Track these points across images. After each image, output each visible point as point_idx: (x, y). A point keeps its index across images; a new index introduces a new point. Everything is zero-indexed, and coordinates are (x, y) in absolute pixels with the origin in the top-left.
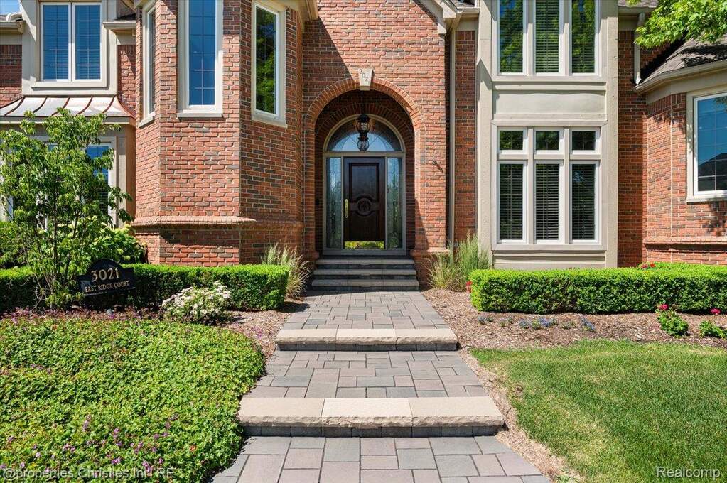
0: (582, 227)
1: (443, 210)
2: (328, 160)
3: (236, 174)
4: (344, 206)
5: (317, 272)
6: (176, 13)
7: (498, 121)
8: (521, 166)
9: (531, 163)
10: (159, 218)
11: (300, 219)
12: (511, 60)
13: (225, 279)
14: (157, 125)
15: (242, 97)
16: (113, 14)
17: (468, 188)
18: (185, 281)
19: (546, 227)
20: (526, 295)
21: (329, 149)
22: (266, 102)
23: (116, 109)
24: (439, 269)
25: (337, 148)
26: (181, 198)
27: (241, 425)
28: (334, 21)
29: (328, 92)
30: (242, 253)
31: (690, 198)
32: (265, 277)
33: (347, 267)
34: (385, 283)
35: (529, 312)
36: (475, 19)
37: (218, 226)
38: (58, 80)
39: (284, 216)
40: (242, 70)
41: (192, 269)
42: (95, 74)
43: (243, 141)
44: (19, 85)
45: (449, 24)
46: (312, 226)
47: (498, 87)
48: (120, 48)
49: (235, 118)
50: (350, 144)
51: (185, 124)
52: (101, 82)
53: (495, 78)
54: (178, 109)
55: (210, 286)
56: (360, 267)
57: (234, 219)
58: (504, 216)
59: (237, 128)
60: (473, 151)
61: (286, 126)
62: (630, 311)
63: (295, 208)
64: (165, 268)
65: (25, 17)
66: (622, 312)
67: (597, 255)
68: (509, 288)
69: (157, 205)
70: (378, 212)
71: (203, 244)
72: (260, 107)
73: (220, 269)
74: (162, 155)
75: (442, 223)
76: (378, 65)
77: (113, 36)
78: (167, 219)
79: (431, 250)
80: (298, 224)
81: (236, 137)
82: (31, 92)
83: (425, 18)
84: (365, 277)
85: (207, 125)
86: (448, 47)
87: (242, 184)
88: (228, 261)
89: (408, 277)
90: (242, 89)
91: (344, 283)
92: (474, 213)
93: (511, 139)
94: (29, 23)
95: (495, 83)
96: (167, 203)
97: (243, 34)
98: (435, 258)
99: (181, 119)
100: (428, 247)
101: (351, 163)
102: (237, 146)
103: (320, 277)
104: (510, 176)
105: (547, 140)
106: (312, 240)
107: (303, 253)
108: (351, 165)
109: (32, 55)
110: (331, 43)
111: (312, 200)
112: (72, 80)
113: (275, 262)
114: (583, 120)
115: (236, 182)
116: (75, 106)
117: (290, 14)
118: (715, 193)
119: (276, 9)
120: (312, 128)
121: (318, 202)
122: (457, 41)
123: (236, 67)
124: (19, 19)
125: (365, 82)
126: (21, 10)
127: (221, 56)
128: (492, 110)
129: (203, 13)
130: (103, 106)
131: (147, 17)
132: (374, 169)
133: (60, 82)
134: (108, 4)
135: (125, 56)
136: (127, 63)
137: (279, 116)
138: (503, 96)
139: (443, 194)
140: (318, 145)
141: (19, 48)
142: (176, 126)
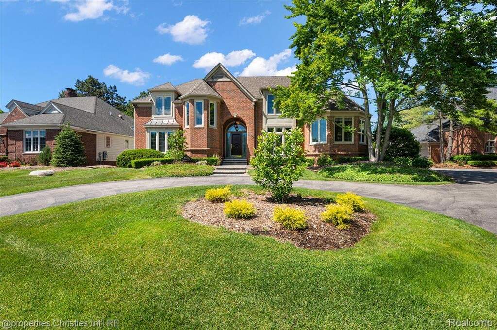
2: (227, 134)
3: (206, 139)
4: (231, 146)
6: (194, 105)
7: (267, 125)
10: (190, 149)
12: (270, 110)
13: (206, 160)
14: (190, 129)
15: (207, 123)
16: (174, 99)
18: (198, 160)
21: (227, 130)
22: (212, 123)
23: (175, 123)
25: (229, 131)
26: (195, 144)
27: (213, 172)
28: (228, 102)
29: (226, 119)
30: (208, 155)
31: (311, 144)
32: (213, 160)
33: (231, 160)
34: (240, 163)
36: (262, 100)
37: (203, 150)
39: (216, 148)
40: (208, 118)
41: (198, 158)
42: (169, 113)
43: (208, 132)
44: (151, 116)
45: (255, 103)
46: (222, 151)
47: (267, 117)
48: (175, 107)
49: (206, 128)
50: (233, 129)
51: (196, 129)
52: (171, 116)
53: (267, 115)
54: (194, 126)
55: (204, 161)
56: (234, 160)
57: (206, 149)
61: (216, 128)
63: (219, 146)
64: (193, 158)
65: (152, 100)
69: (190, 145)
70: (240, 147)
71: (199, 154)
72: (211, 125)
73: (204, 158)
74: (191, 135)
75: (253, 150)
76: (238, 112)
77: (174, 104)
78: (192, 149)
79: (251, 157)
80: (219, 150)
81: (206, 131)
82: (153, 118)
83: (250, 101)
84: (235, 163)
85: (200, 129)
86: (255, 108)
88: (205, 156)
89: (245, 163)
90: (208, 121)
93: (270, 130)
96: (192, 145)
97: (208, 110)
100: (250, 155)
101: (233, 134)
102: (206, 134)
105: (279, 130)
106: (222, 154)
107: (221, 156)
108: (233, 135)
109: (154, 109)
110: (227, 108)
111: (222, 145)
112: (163, 115)
113: (215, 157)
114: (288, 125)
115: (206, 141)
116: (165, 122)
117: (217, 103)
118: (315, 143)
119: (214, 103)
120: (222, 127)
121: (224, 145)
122: (258, 106)
123: (206, 116)
124: (151, 100)
125: (235, 116)
126: (151, 98)
127: (203, 114)
128: (266, 123)
129: (199, 105)
130: (173, 122)
131: (186, 105)
132: (239, 136)
133: (160, 116)
134: (173, 97)
135: (177, 109)
136: (177, 111)
137: (215, 126)
138: (268, 119)
139: (254, 143)
140: (224, 131)
141: (151, 107)
142: (194, 129)
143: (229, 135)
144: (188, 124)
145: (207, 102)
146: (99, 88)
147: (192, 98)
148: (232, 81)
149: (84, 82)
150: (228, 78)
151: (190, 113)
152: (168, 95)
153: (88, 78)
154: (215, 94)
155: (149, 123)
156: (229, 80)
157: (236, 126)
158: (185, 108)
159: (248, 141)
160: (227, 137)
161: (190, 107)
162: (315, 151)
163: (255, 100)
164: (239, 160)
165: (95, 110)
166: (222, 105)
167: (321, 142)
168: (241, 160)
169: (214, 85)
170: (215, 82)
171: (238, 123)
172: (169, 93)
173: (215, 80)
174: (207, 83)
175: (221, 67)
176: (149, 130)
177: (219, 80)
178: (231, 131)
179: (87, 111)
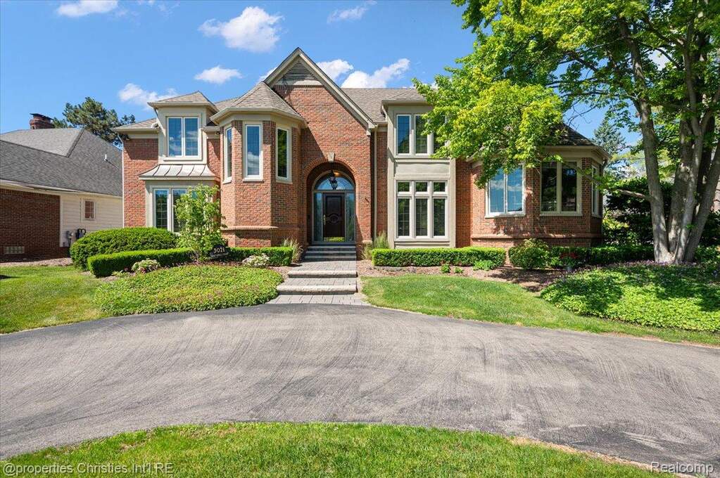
0: (439, 230)
1: (370, 221)
2: (315, 195)
3: (269, 207)
4: (323, 219)
5: (308, 252)
6: (241, 134)
7: (396, 177)
8: (409, 199)
9: (413, 197)
10: (234, 227)
11: (299, 226)
12: (403, 147)
13: (266, 252)
14: (233, 184)
15: (272, 172)
16: (204, 123)
17: (383, 210)
18: (248, 254)
19: (421, 230)
20: (392, 259)
21: (315, 188)
22: (282, 172)
23: (207, 172)
24: (366, 249)
25: (319, 188)
26: (244, 218)
27: (277, 291)
28: (316, 129)
29: (312, 165)
30: (272, 242)
31: (487, 216)
32: (283, 252)
33: (323, 250)
34: (340, 256)
35: (394, 266)
36: (386, 126)
37: (261, 230)
38: (177, 156)
39: (291, 225)
40: (272, 160)
41: (251, 249)
42: (195, 153)
43: (272, 192)
44: (157, 159)
45: (372, 132)
46: (305, 229)
47: (397, 161)
48: (208, 140)
49: (269, 181)
50: (326, 186)
51: (246, 184)
52: (199, 157)
53: (395, 156)
54: (243, 177)
55: (261, 255)
56: (329, 250)
57: (269, 227)
58: (400, 224)
59: (269, 186)
60: (386, 192)
61: (292, 183)
62: (436, 265)
63: (296, 221)
64: (239, 248)
65: (160, 125)
66: (432, 265)
67: (446, 243)
68: (386, 256)
69: (233, 220)
70: (341, 222)
71: (254, 238)
72: (280, 175)
73: (264, 249)
74: (236, 198)
75: (369, 228)
76: (337, 151)
77: (204, 134)
78: (238, 227)
79: (364, 241)
80: (298, 229)
81: (269, 190)
82: (163, 163)
83: (360, 127)
84: (331, 255)
85: (256, 185)
86: (372, 142)
87: (272, 211)
88: (266, 245)
89: (352, 254)
90: (272, 168)
91: (320, 257)
92: (386, 223)
93: (403, 186)
94: (162, 128)
95: (395, 159)
96: (238, 220)
97: (272, 143)
98: (364, 245)
99: (244, 182)
100: (362, 239)
101: (327, 196)
102: (269, 194)
103: (309, 254)
104: (403, 205)
105: (421, 186)
106: (305, 236)
107: (300, 242)
108: (327, 197)
109: (162, 145)
110: (314, 140)
111: (305, 217)
112: (183, 157)
113: (287, 246)
114: (439, 177)
115: (269, 210)
116: (186, 170)
117: (294, 130)
118: (497, 214)
119: (287, 129)
120: (305, 181)
121: (309, 217)
122: (378, 137)
123: (269, 158)
124: (157, 126)
125: (331, 159)
126: (158, 122)
127: (261, 153)
128: (395, 173)
129: (253, 133)
130: (201, 170)
131: (226, 132)
132: (339, 199)
133: (178, 157)
134: (202, 119)
135: (210, 144)
136: (212, 148)
137: (288, 178)
138: (399, 165)
139: (369, 214)
140: (309, 189)
141: (157, 140)
142: (242, 185)
143: (320, 197)
144: (230, 175)
145: (270, 126)
146: (104, 119)
147: (238, 118)
148: (324, 86)
149: (78, 107)
150: (316, 79)
151: (233, 151)
152: (191, 114)
153: (85, 101)
154: (289, 110)
155: (151, 173)
156: (318, 83)
157: (332, 179)
158: (224, 141)
159: (357, 210)
160: (315, 202)
161: (233, 137)
162: (496, 231)
163: (371, 126)
164: (339, 250)
165: (71, 151)
166: (304, 135)
167: (511, 213)
168: (344, 250)
169: (289, 94)
170: (290, 88)
171: (337, 174)
172: (194, 110)
173: (289, 83)
174: (273, 89)
175: (302, 56)
176: (151, 187)
177: (298, 83)
178: (323, 188)
179: (54, 152)
